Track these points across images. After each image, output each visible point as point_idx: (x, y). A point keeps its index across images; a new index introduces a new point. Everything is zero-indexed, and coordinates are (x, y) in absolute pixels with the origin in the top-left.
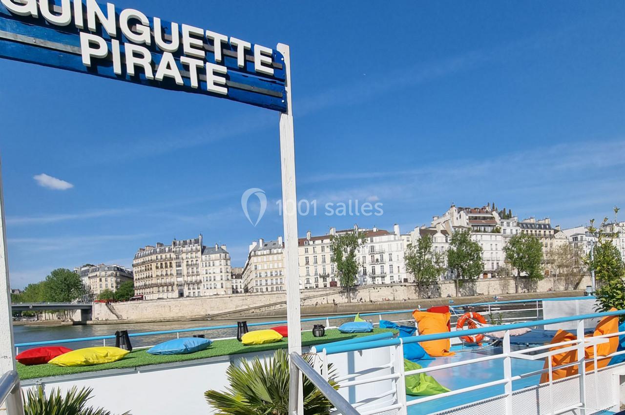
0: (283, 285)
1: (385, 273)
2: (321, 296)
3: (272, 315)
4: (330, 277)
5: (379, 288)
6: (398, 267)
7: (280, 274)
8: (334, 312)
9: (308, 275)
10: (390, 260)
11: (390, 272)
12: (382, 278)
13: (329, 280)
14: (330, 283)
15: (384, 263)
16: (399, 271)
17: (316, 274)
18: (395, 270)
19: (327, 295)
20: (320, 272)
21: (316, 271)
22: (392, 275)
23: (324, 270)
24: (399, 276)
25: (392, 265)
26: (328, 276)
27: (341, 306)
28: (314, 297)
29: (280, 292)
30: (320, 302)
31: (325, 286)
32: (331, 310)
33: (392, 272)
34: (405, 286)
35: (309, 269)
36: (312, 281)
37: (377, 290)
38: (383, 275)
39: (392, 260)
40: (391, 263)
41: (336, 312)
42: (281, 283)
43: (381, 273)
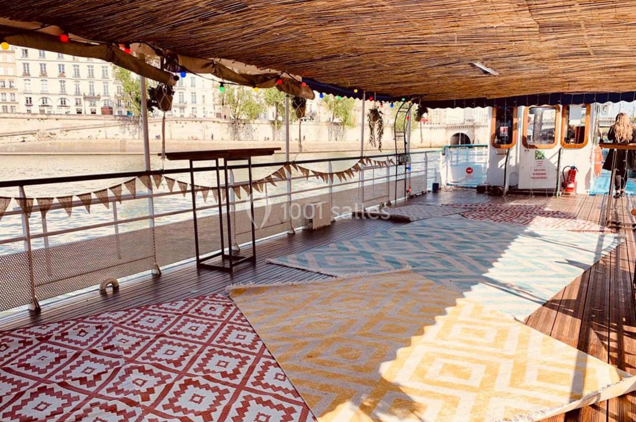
0: (16, 105)
1: (186, 103)
2: (95, 127)
3: (11, 151)
4: (101, 99)
5: (183, 123)
6: (203, 96)
7: (10, 86)
8: (121, 151)
9: (63, 92)
10: (192, 86)
11: (193, 102)
12: (181, 108)
13: (100, 105)
14: (102, 109)
15: (184, 89)
16: (204, 102)
17: (78, 93)
18: (199, 99)
19: (104, 126)
20: (85, 89)
21: (78, 89)
22: (194, 106)
23: (91, 88)
24: (204, 108)
25: (195, 93)
26: (98, 98)
27: (130, 143)
28: (84, 128)
29: (13, 115)
30: (94, 136)
31: (94, 113)
32: (116, 148)
33: (195, 102)
34: (218, 122)
35: (65, 83)
36: (71, 102)
37: (181, 125)
38: (182, 104)
39: (194, 86)
40: (193, 90)
41: (125, 151)
42: (13, 101)
43: (180, 102)
